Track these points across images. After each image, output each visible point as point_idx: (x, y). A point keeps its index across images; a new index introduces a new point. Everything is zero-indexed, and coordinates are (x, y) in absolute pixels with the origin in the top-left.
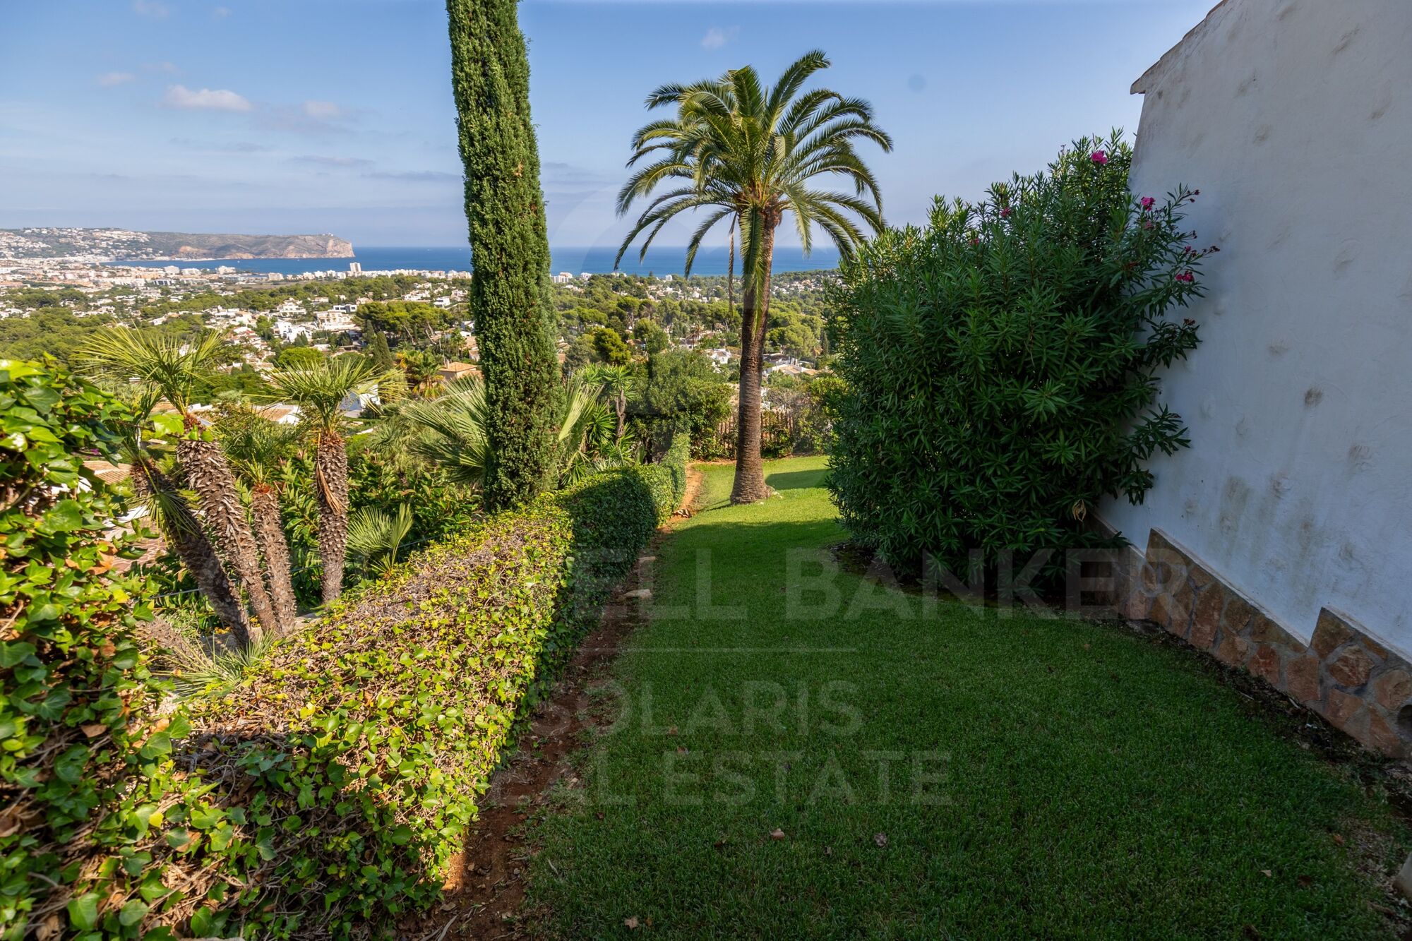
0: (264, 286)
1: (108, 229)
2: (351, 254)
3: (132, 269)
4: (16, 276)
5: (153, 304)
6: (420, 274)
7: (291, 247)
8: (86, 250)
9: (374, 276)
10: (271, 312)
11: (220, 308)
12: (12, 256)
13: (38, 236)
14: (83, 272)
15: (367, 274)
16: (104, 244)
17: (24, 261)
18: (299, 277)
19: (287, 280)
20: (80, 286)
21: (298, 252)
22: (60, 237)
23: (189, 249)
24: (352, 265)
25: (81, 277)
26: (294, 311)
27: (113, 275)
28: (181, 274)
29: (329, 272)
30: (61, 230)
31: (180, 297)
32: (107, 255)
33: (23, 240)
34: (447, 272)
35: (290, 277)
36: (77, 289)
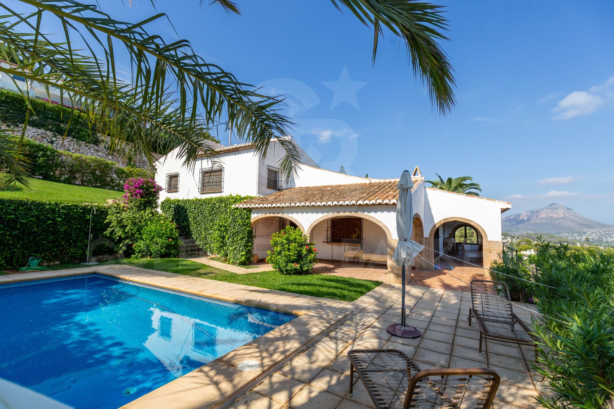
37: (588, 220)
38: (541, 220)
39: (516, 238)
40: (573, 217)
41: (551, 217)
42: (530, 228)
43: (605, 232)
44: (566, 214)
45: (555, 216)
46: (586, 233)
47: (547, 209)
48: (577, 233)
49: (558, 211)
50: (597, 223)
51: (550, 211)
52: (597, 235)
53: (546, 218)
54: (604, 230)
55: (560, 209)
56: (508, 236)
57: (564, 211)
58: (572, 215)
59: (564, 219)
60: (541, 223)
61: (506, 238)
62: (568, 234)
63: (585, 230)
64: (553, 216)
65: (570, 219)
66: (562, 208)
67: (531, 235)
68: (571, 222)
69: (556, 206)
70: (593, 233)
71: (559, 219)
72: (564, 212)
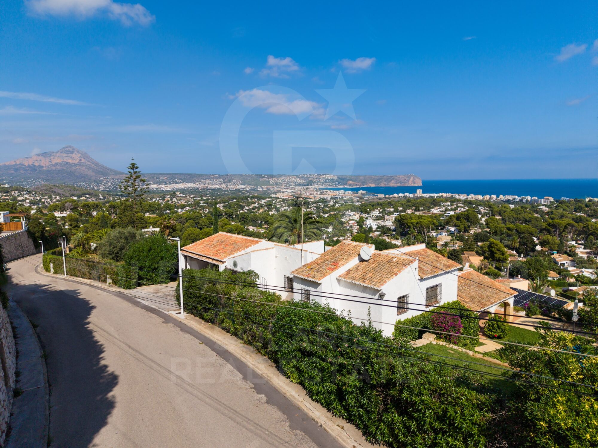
0: (375, 200)
1: (325, 174)
2: (420, 184)
3: (328, 191)
4: (293, 194)
5: (330, 207)
6: (452, 196)
7: (393, 181)
8: (316, 183)
9: (427, 197)
10: (368, 214)
11: (350, 211)
12: (294, 186)
13: (303, 177)
14: (312, 192)
15: (425, 195)
16: (322, 181)
17: (297, 187)
18: (391, 196)
19: (385, 198)
20: (310, 198)
21: (396, 183)
22: (309, 178)
23: (351, 182)
24: (418, 191)
25: (311, 194)
26: (377, 214)
27: (321, 194)
28: (345, 194)
29: (406, 194)
30: (310, 175)
31: (340, 205)
32: (322, 185)
33: (298, 179)
34: (468, 195)
35: (387, 196)
36: (307, 199)
37: (103, 166)
38: (55, 166)
39: (34, 193)
40: (89, 163)
41: (67, 163)
42: (43, 177)
43: (118, 179)
44: (82, 159)
45: (70, 161)
46: (102, 182)
47: (62, 152)
48: (94, 181)
49: (74, 155)
50: (111, 170)
51: (64, 155)
52: (112, 183)
53: (61, 164)
54: (117, 177)
55: (76, 152)
56: (23, 191)
57: (80, 155)
58: (88, 161)
59: (80, 165)
60: (55, 170)
61: (21, 194)
62: (86, 184)
63: (101, 179)
64: (69, 161)
65: (86, 166)
66: (78, 152)
67: (51, 188)
68: (88, 169)
69: (71, 149)
70: (108, 182)
71: (75, 165)
72: (80, 157)
